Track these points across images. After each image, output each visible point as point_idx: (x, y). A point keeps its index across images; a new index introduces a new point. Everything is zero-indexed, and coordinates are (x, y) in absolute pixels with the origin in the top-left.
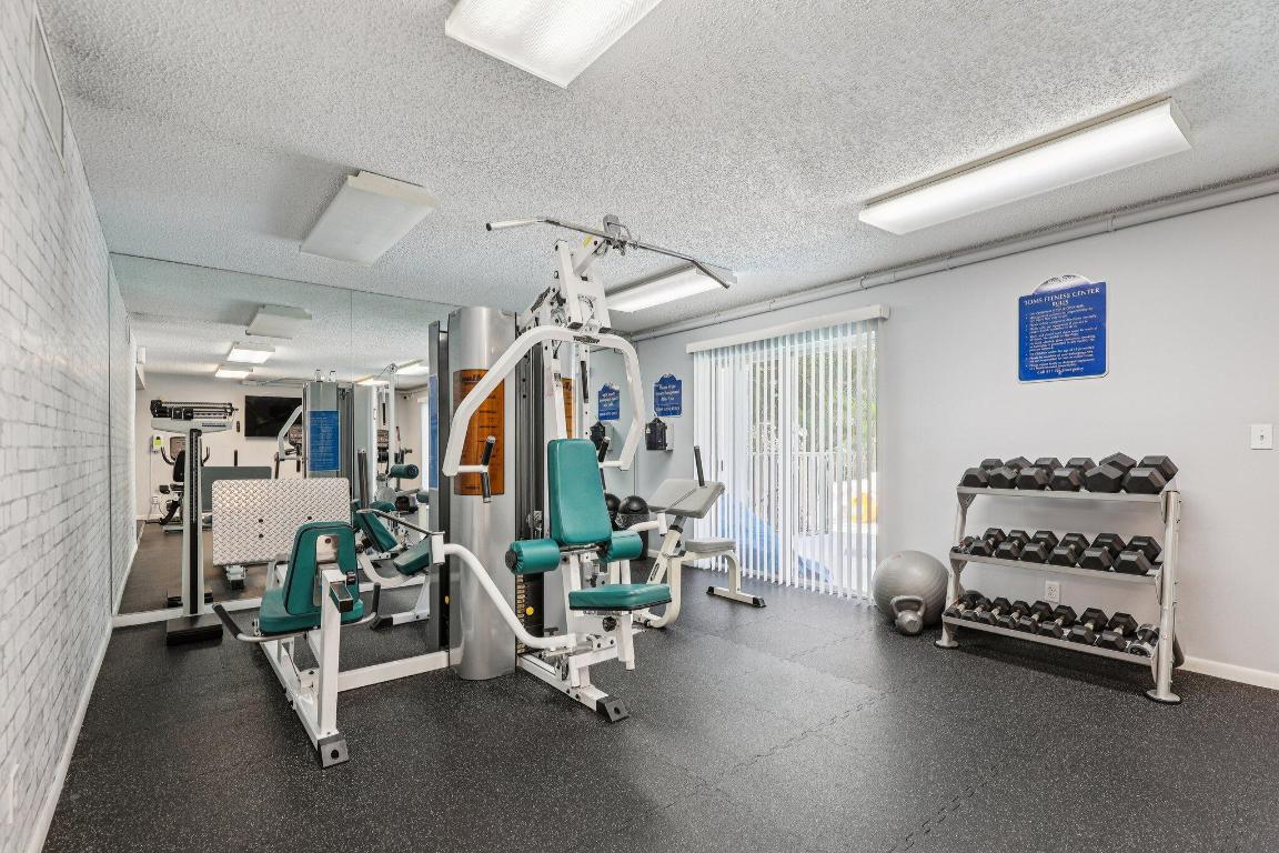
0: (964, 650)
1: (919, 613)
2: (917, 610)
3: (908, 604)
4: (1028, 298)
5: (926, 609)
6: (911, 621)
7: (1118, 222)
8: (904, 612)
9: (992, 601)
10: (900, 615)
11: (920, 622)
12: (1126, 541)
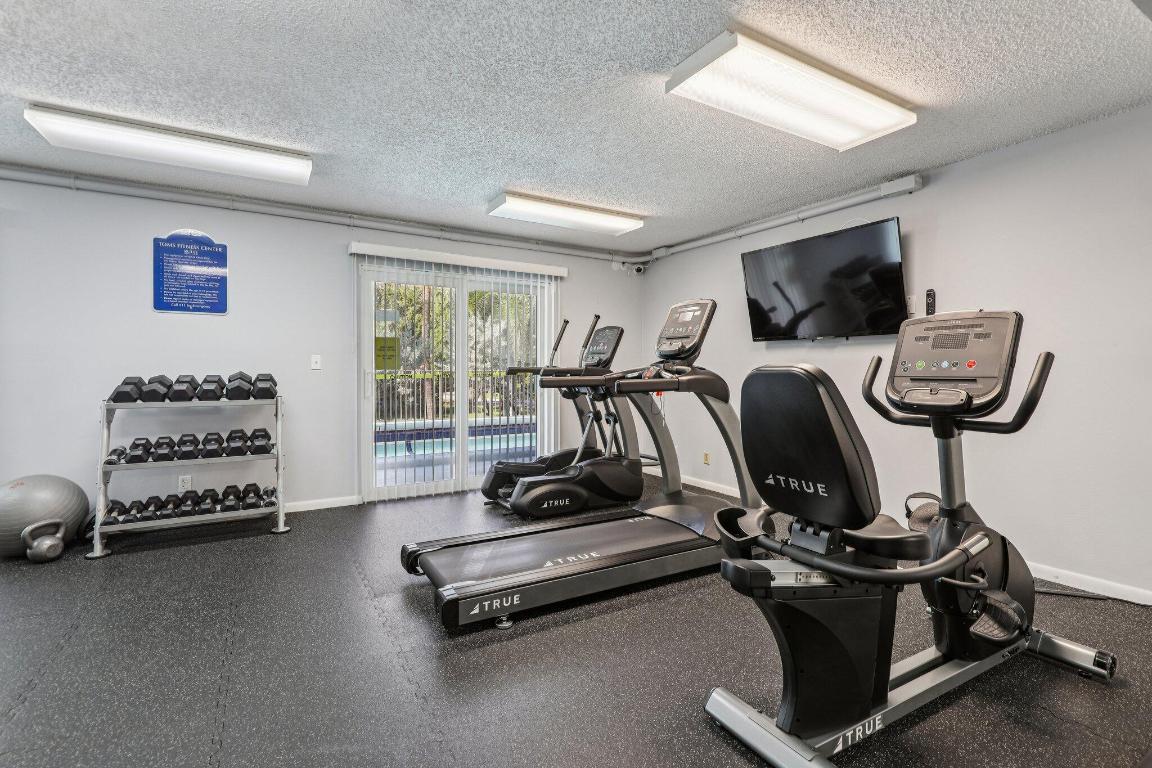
0: (119, 552)
1: (59, 535)
2: (56, 532)
3: (43, 530)
4: (163, 240)
5: (66, 528)
6: (51, 547)
7: (237, 205)
8: (39, 540)
9: (144, 502)
10: (35, 544)
11: (62, 544)
12: (249, 434)
